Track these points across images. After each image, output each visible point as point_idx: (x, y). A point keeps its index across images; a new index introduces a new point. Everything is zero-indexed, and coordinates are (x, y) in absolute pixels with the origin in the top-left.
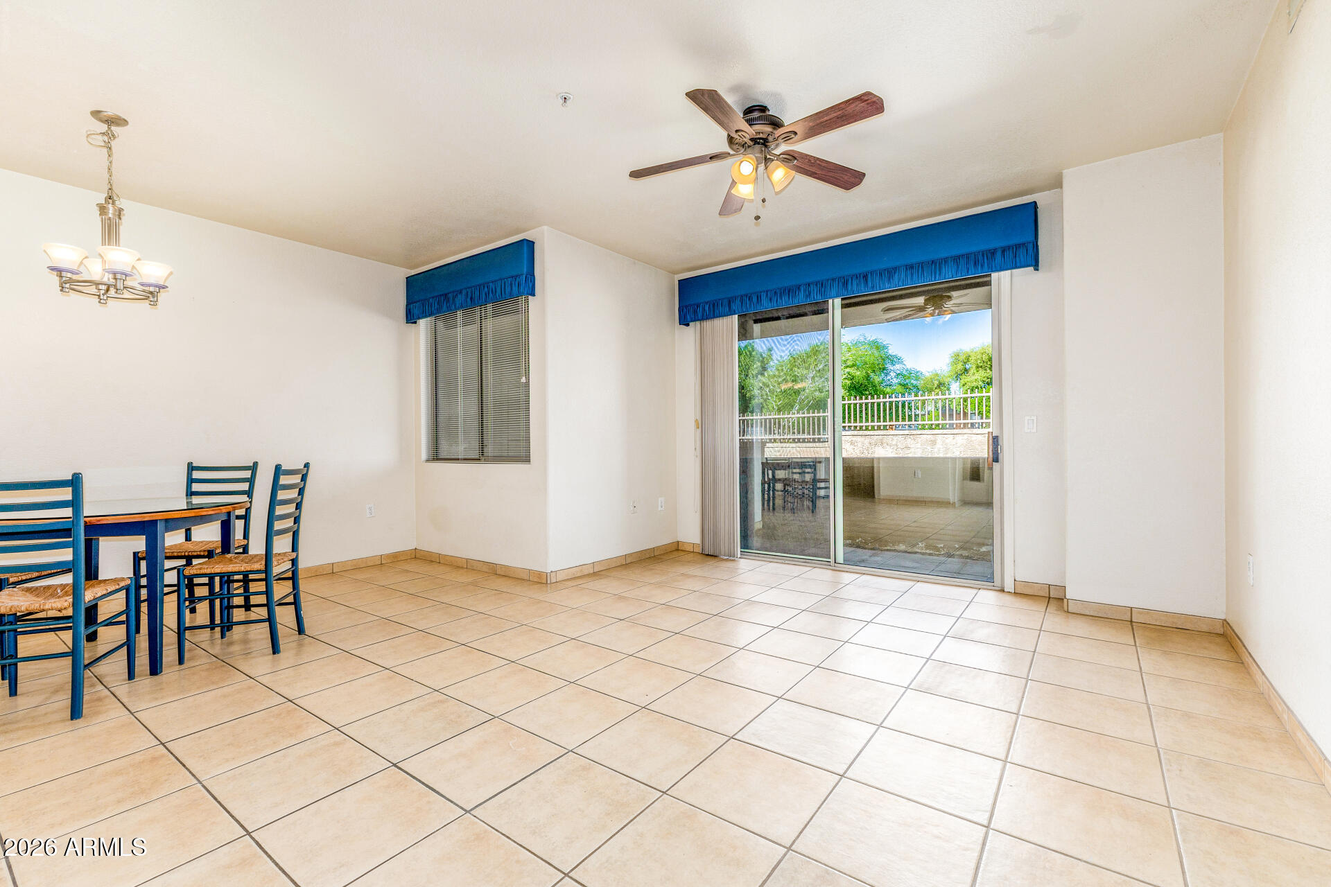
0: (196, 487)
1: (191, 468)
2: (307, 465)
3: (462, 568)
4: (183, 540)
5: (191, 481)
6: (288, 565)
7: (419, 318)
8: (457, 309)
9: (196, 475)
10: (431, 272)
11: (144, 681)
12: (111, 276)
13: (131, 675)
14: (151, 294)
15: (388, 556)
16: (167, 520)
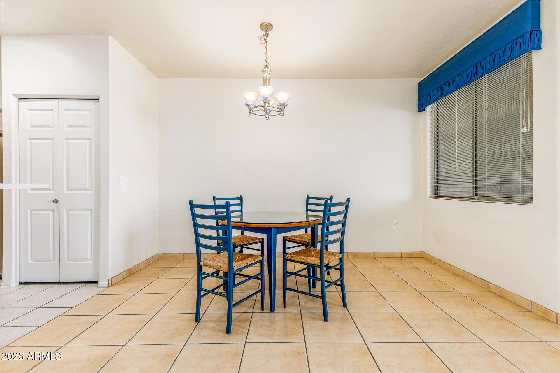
0: (310, 207)
1: (308, 198)
2: (348, 200)
3: (458, 275)
4: (304, 232)
5: (308, 204)
6: (338, 262)
7: (427, 106)
8: (455, 90)
9: (310, 201)
10: (435, 72)
11: (267, 314)
12: (262, 102)
13: (263, 309)
14: (281, 109)
15: (406, 253)
16: (277, 228)
